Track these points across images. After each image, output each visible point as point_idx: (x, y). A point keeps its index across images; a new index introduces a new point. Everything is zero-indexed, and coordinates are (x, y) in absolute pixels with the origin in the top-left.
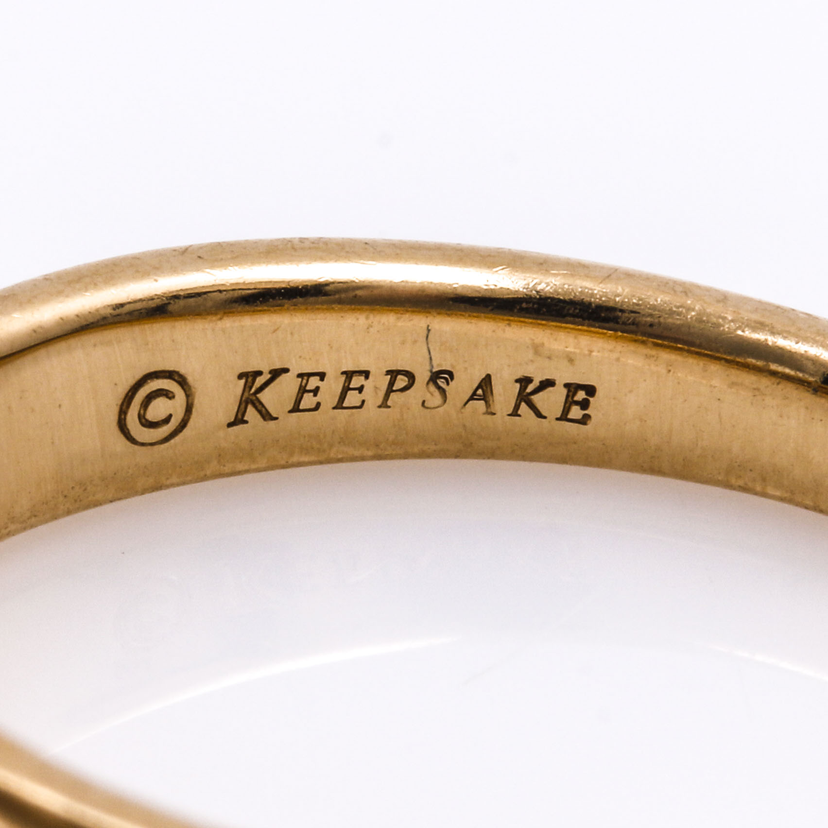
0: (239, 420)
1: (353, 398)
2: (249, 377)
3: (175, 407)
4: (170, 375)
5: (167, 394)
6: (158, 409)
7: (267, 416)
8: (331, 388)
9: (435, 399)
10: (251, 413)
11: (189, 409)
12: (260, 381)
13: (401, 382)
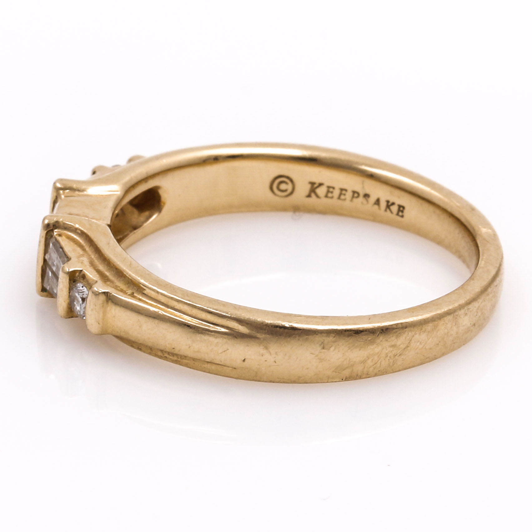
0: (309, 196)
1: (342, 197)
2: (312, 184)
3: (289, 187)
4: (288, 178)
5: (286, 183)
6: (283, 187)
7: (317, 196)
8: (336, 193)
9: (365, 202)
10: (313, 195)
11: (293, 189)
12: (315, 186)
13: (356, 195)
